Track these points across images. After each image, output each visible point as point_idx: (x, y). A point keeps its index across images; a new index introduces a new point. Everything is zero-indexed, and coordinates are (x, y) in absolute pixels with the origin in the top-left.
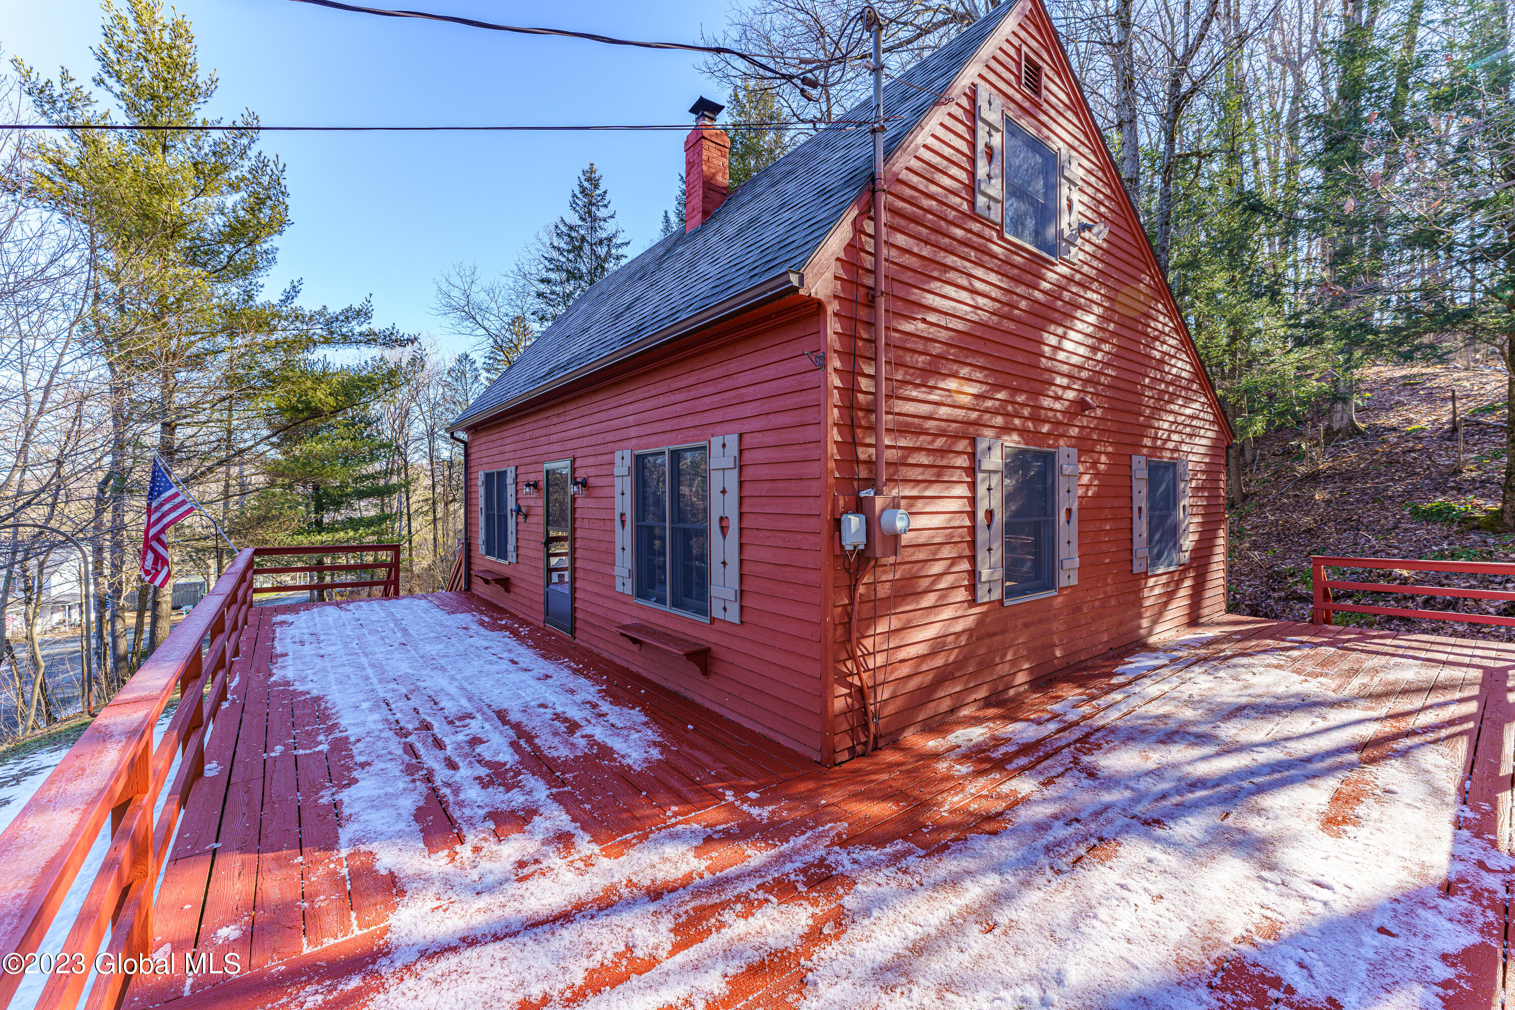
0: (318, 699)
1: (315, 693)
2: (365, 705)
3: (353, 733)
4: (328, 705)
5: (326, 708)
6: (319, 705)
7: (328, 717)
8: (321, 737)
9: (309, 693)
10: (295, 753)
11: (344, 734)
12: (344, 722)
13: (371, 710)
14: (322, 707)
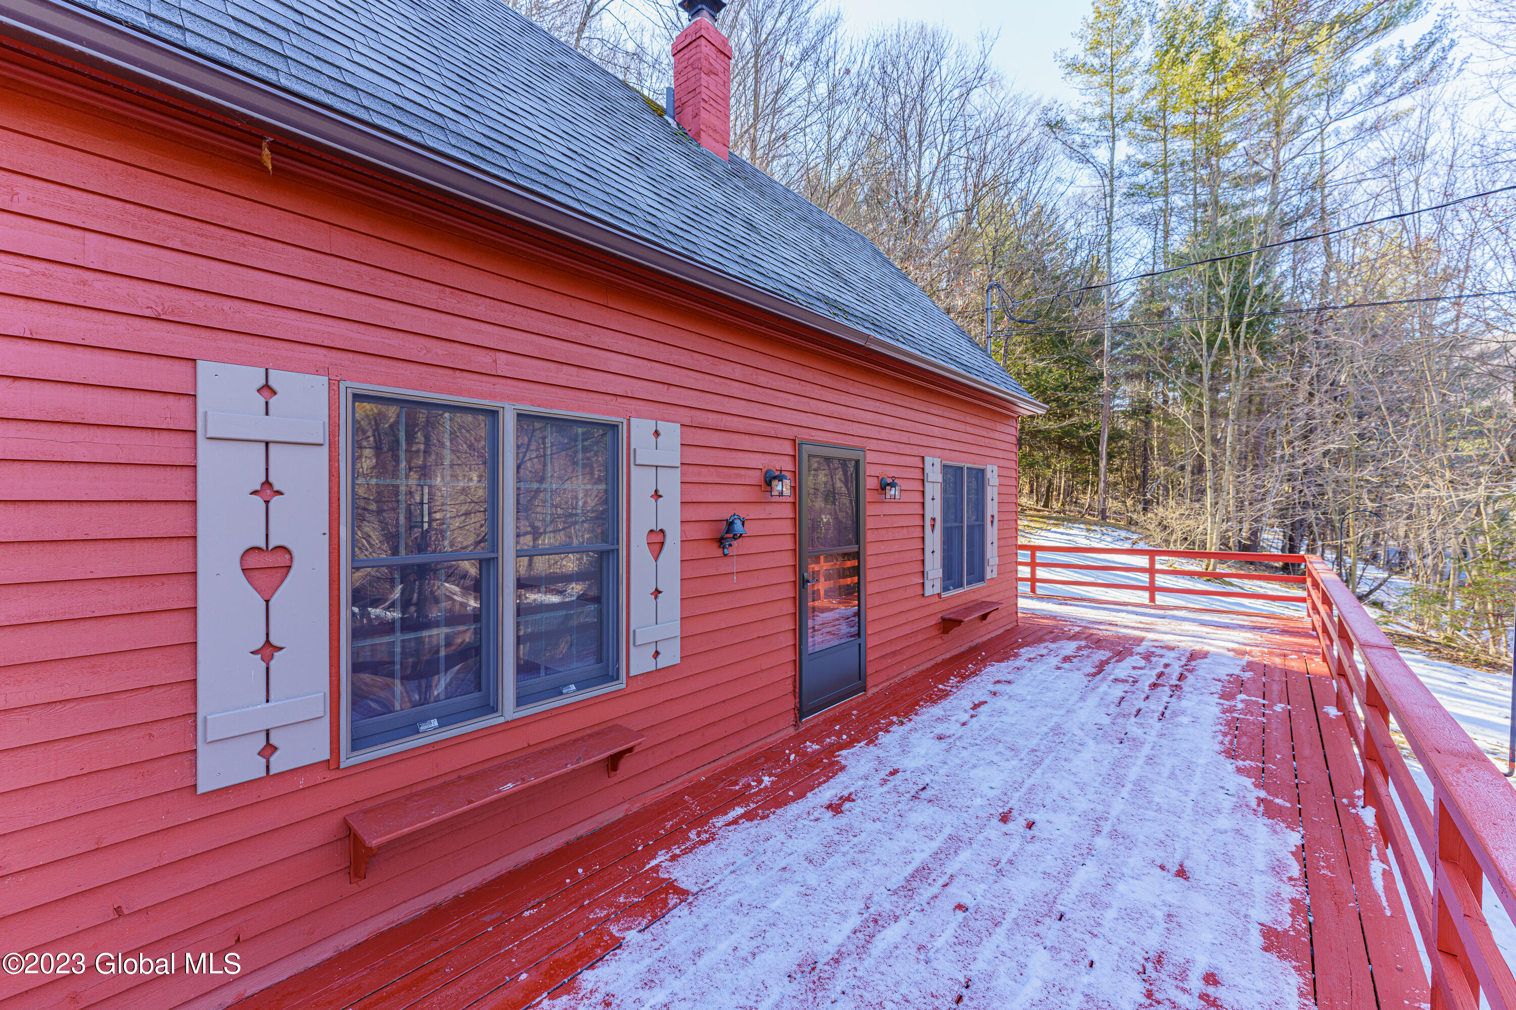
0: (1231, 754)
1: (1229, 766)
2: (1185, 720)
3: (1215, 699)
4: (1220, 738)
5: (1225, 734)
6: (1231, 743)
7: (1228, 723)
8: (1240, 706)
9: (1239, 770)
10: (1265, 702)
11: (1222, 701)
12: (1217, 710)
13: (1183, 713)
14: (1229, 737)
